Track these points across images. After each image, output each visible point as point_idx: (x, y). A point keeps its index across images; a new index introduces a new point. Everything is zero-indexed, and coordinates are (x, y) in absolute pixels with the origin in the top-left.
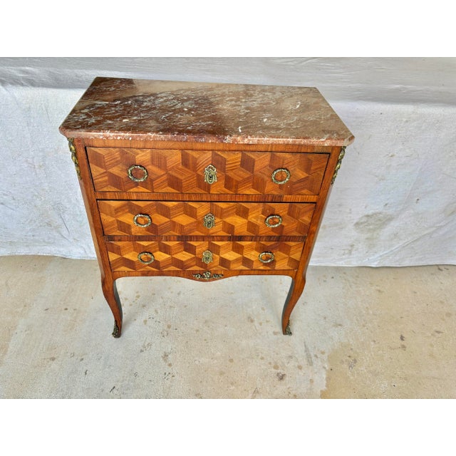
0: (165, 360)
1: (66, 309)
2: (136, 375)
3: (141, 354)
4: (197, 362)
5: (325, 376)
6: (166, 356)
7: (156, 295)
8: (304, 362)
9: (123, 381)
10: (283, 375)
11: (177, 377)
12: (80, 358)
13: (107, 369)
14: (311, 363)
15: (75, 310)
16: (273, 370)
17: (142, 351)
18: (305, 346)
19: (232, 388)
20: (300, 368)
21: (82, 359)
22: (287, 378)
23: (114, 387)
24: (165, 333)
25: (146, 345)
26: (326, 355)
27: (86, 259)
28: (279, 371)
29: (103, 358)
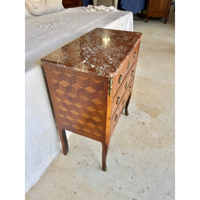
0: (125, 154)
1: (75, 193)
2: (128, 167)
3: (119, 162)
4: (130, 144)
5: (146, 114)
6: (123, 154)
7: (89, 148)
8: (140, 116)
9: (130, 173)
10: (143, 123)
11: (134, 153)
12: (111, 190)
13: (122, 178)
14: (140, 115)
15: (78, 188)
16: (140, 124)
17: (117, 162)
18: (134, 113)
19: (143, 137)
20: (141, 118)
21: (112, 189)
22: (144, 122)
23: (132, 177)
24: (112, 151)
25: (114, 159)
26: (139, 110)
27: (42, 175)
28: (141, 123)
29: (115, 179)
